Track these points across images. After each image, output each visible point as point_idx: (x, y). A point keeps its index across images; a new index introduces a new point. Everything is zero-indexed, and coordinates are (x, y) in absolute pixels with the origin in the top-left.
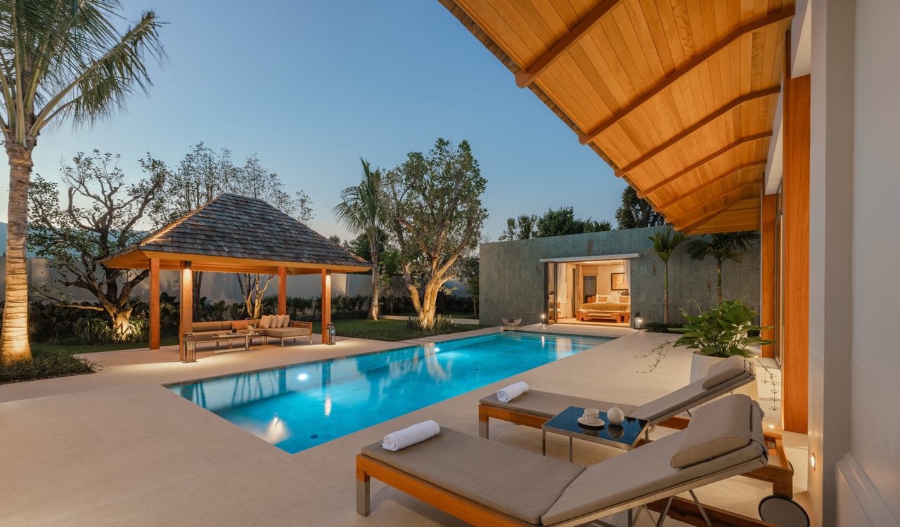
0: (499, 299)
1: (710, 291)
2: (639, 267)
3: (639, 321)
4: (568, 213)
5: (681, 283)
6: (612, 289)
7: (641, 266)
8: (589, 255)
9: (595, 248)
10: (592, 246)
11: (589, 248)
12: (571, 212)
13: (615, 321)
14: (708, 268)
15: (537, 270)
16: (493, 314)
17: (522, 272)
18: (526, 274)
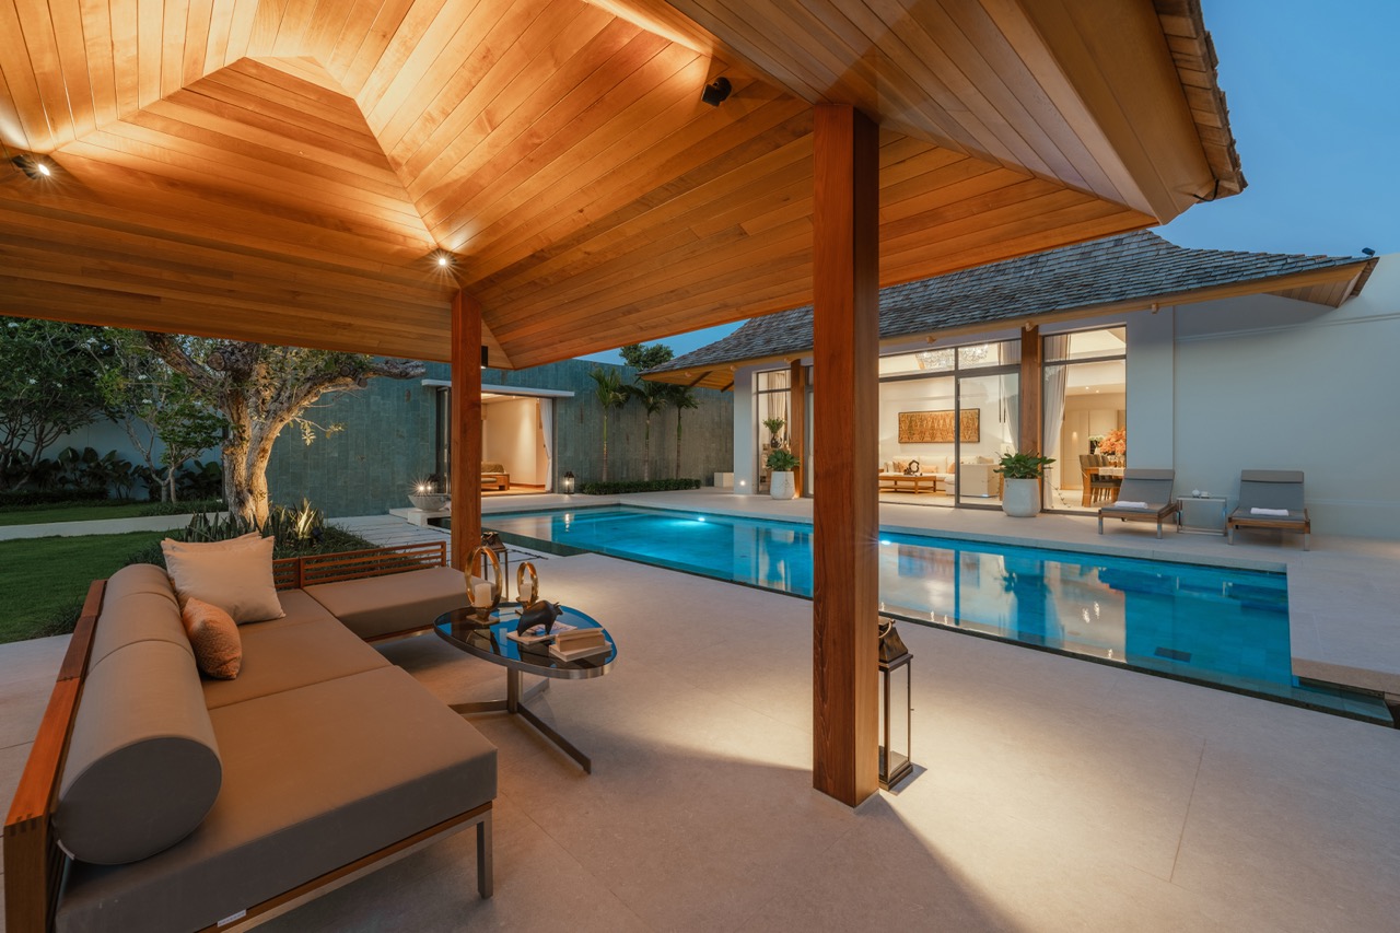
1: (628, 444)
2: (566, 411)
3: (568, 483)
7: (568, 409)
8: (503, 384)
9: (512, 375)
11: (503, 375)
14: (628, 419)
15: (408, 399)
16: (288, 494)
17: (372, 400)
18: (384, 404)
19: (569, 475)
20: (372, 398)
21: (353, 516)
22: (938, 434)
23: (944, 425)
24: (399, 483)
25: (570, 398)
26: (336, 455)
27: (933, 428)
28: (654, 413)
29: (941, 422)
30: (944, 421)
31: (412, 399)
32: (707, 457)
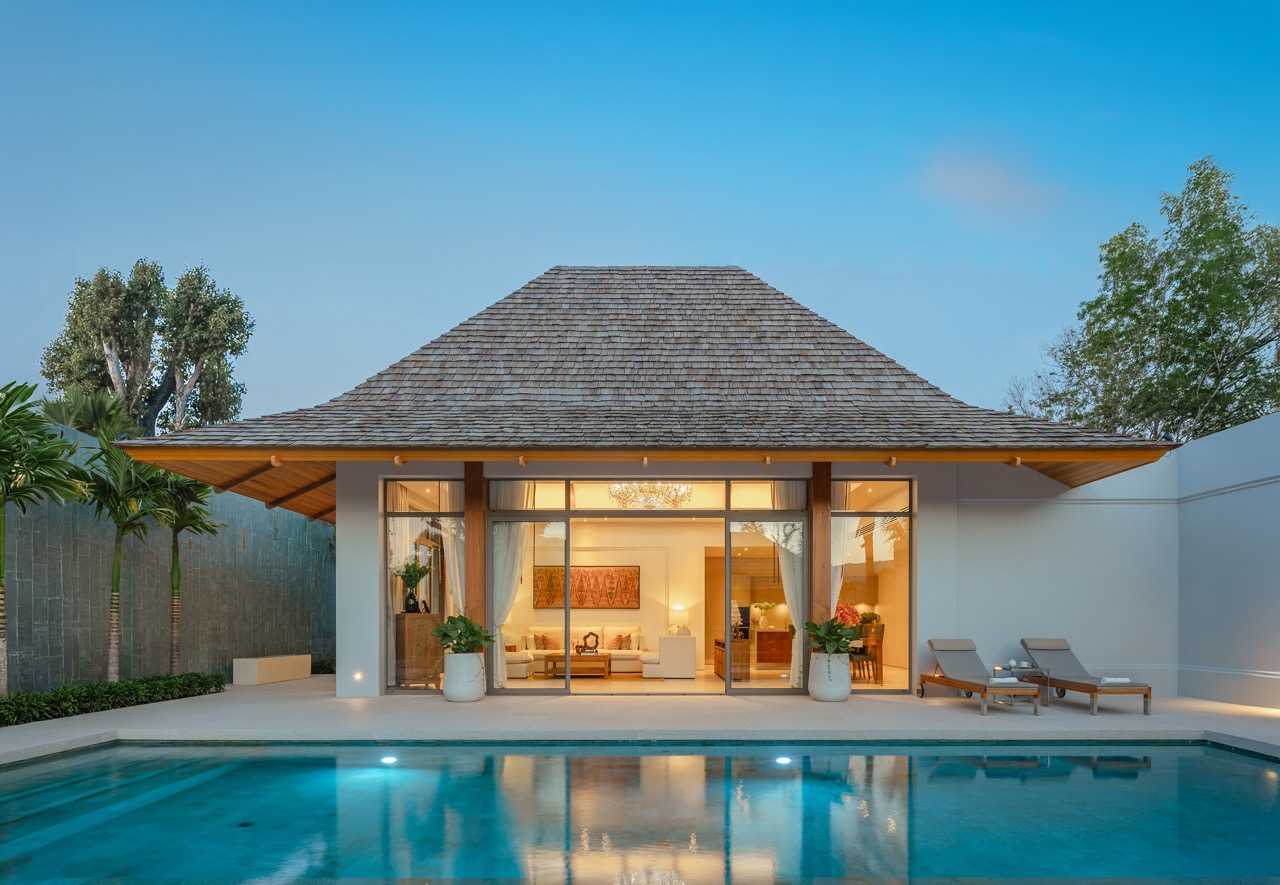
22: (589, 598)
23: (596, 585)
27: (581, 589)
28: (129, 535)
29: (592, 581)
30: (596, 579)
32: (214, 629)
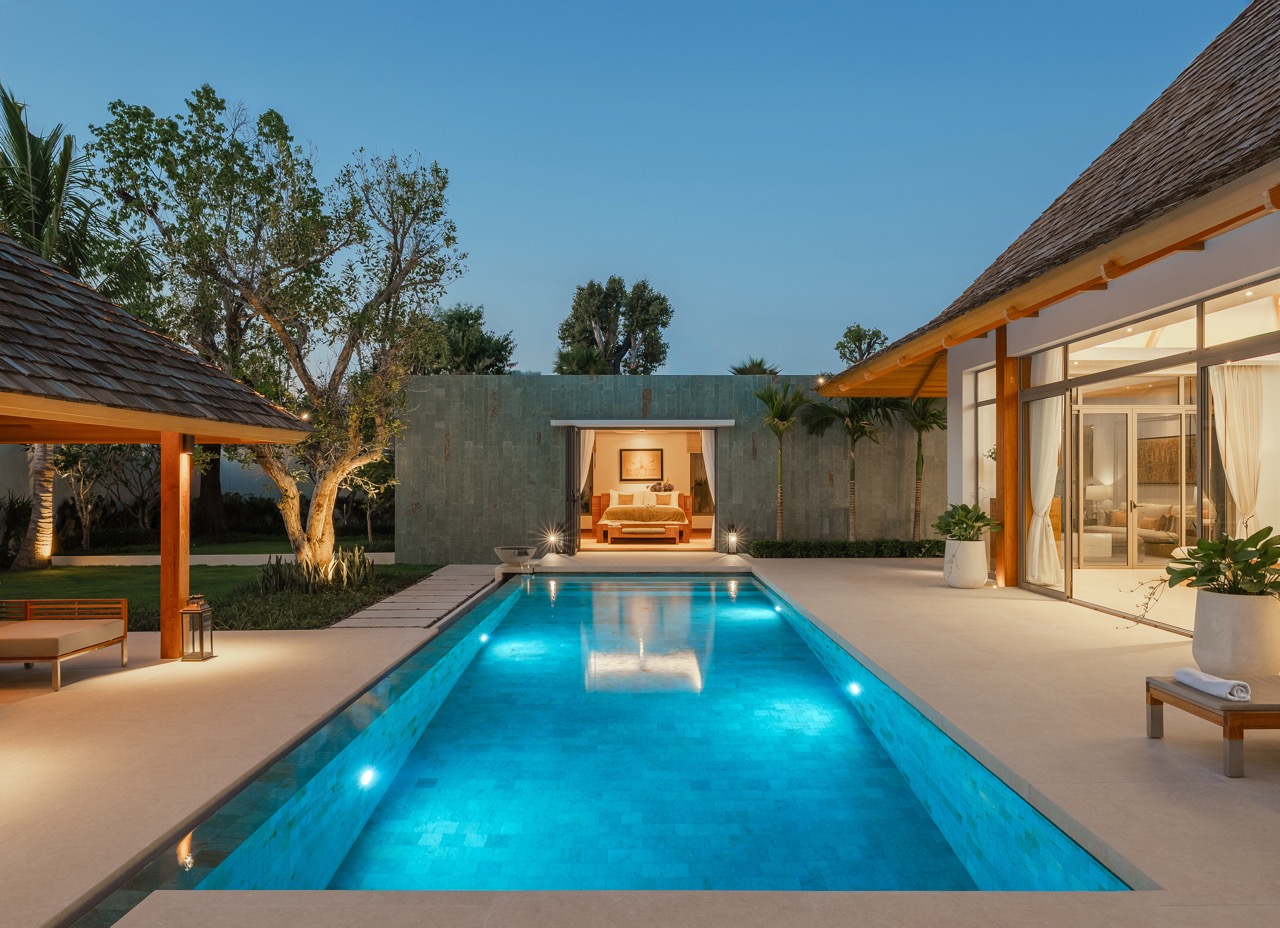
0: (447, 504)
1: (832, 486)
2: (731, 445)
3: (733, 539)
4: (472, 316)
5: (793, 473)
6: (621, 480)
7: (734, 442)
8: (644, 417)
9: (655, 404)
10: (650, 400)
11: (644, 406)
12: (478, 316)
13: (671, 541)
14: (831, 450)
15: (539, 442)
16: (433, 539)
17: (504, 445)
18: (515, 449)
19: (731, 528)
20: (505, 443)
21: (487, 563)
24: (531, 532)
25: (730, 428)
26: (473, 502)
31: (542, 442)
